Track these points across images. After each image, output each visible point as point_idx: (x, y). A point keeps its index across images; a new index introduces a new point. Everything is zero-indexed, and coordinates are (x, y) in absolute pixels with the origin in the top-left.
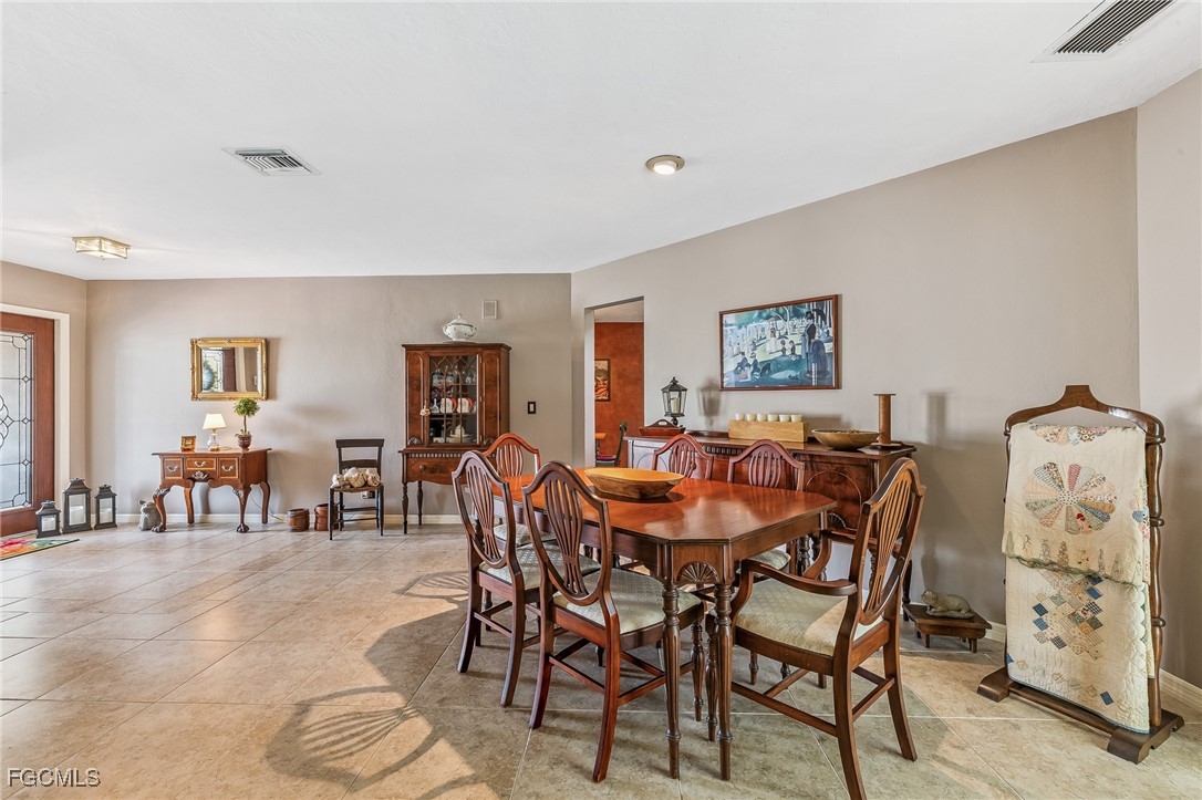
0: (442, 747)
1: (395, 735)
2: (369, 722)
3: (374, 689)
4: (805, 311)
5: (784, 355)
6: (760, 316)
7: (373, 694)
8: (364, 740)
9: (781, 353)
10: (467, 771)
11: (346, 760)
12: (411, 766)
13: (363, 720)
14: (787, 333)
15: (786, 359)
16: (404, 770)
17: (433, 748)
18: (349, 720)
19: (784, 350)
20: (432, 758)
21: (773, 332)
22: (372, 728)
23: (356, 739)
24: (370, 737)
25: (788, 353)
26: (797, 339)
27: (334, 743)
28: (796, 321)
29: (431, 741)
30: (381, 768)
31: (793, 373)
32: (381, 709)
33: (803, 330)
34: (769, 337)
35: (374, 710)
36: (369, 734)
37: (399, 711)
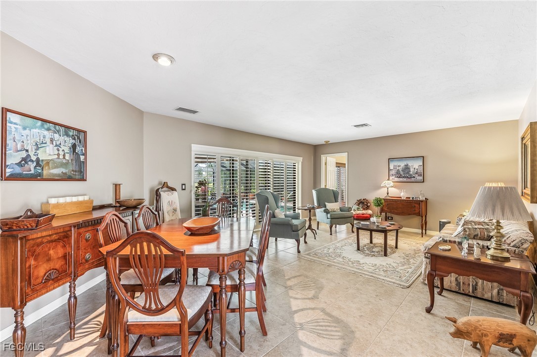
0: (294, 309)
1: (307, 319)
2: (315, 329)
3: (309, 347)
4: (71, 134)
5: (58, 158)
6: (42, 126)
7: (310, 343)
8: (318, 322)
9: (56, 156)
10: (292, 300)
11: (325, 318)
12: (305, 307)
13: (317, 331)
14: (60, 144)
15: (59, 160)
16: (308, 307)
17: (297, 309)
18: (323, 334)
19: (58, 155)
20: (298, 307)
21: (52, 140)
22: (314, 326)
23: (321, 324)
24: (315, 322)
25: (61, 157)
26: (67, 150)
27: (329, 326)
28: (66, 139)
29: (296, 312)
30: (314, 311)
31: (64, 171)
32: (308, 333)
33: (70, 145)
34: (48, 142)
35: (312, 334)
36: (315, 324)
37: (302, 328)
